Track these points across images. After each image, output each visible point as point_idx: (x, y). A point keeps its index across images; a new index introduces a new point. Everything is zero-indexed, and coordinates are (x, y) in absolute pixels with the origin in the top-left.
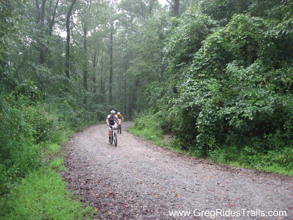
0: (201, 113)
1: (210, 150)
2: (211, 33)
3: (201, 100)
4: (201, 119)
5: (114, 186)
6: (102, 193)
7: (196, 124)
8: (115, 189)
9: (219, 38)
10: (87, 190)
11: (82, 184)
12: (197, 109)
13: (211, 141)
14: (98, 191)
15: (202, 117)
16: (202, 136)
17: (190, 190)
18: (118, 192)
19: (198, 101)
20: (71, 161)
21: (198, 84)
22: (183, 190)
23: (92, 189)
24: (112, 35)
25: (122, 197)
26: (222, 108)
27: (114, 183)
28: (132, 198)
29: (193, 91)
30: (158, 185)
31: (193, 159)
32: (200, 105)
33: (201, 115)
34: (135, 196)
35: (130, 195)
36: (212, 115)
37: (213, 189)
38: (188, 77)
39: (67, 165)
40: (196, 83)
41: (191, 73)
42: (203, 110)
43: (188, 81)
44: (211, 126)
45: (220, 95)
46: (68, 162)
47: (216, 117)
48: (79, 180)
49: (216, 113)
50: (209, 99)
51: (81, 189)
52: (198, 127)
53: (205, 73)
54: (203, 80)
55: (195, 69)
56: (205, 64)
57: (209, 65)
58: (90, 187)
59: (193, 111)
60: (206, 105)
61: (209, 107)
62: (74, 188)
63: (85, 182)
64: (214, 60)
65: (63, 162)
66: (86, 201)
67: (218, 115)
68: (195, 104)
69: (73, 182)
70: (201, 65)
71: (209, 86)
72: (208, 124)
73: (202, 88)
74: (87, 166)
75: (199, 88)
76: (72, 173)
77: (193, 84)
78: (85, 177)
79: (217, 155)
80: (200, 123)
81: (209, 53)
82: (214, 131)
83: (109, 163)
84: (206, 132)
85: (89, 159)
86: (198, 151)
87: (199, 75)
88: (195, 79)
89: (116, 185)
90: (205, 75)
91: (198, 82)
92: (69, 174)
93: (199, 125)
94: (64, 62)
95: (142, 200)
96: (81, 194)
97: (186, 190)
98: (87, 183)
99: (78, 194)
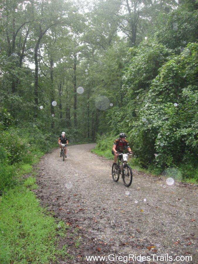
0: (159, 134)
1: (168, 168)
2: (166, 61)
3: (159, 122)
4: (159, 140)
5: (83, 202)
6: (72, 209)
7: (155, 144)
8: (84, 205)
9: (175, 65)
10: (58, 206)
11: (54, 201)
12: (155, 130)
13: (169, 160)
14: (69, 207)
15: (161, 138)
16: (161, 156)
17: (153, 205)
18: (87, 208)
19: (156, 124)
20: (43, 180)
21: (156, 108)
22: (147, 205)
23: (63, 205)
24: (75, 65)
25: (91, 212)
26: (179, 129)
27: (83, 200)
28: (100, 213)
29: (152, 115)
30: (123, 201)
31: (153, 177)
32: (158, 127)
33: (159, 136)
34: (103, 211)
35: (98, 211)
36: (170, 136)
37: (174, 205)
38: (146, 102)
39: (39, 183)
40: (154, 107)
41: (149, 98)
42: (161, 132)
43: (146, 106)
44: (169, 146)
45: (177, 118)
46: (39, 181)
47: (173, 138)
48: (51, 197)
49: (174, 134)
50: (166, 121)
51: (53, 205)
52: (157, 147)
53: (162, 98)
54: (161, 104)
55: (152, 94)
56: (162, 90)
57: (166, 90)
58: (61, 204)
59: (152, 133)
60: (164, 128)
61: (167, 129)
62: (47, 205)
63: (56, 199)
64: (171, 86)
65: (35, 181)
66: (58, 217)
67: (175, 136)
68: (153, 127)
69: (46, 199)
70: (158, 91)
71: (166, 110)
72: (166, 144)
73: (160, 111)
74: (57, 184)
75: (157, 111)
76: (44, 191)
77: (151, 109)
78: (56, 195)
79: (175, 172)
80: (158, 143)
81: (165, 79)
82: (171, 151)
83: (77, 181)
84: (164, 152)
85: (58, 178)
86: (157, 169)
87: (157, 100)
88: (152, 104)
89: (85, 202)
90: (162, 100)
91: (156, 106)
92: (41, 192)
93: (157, 146)
94: (33, 91)
95: (109, 215)
96: (53, 211)
97: (149, 205)
98: (58, 200)
99: (51, 211)
